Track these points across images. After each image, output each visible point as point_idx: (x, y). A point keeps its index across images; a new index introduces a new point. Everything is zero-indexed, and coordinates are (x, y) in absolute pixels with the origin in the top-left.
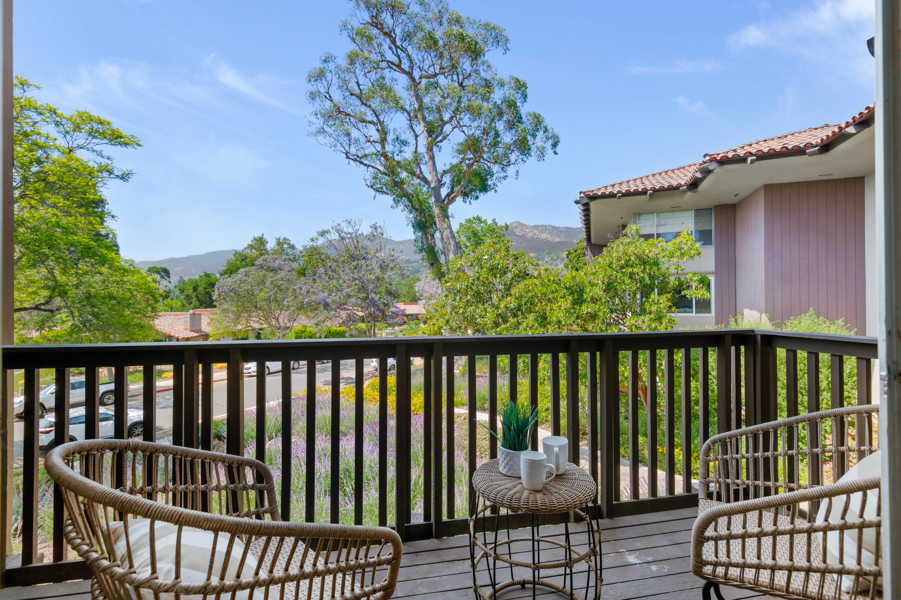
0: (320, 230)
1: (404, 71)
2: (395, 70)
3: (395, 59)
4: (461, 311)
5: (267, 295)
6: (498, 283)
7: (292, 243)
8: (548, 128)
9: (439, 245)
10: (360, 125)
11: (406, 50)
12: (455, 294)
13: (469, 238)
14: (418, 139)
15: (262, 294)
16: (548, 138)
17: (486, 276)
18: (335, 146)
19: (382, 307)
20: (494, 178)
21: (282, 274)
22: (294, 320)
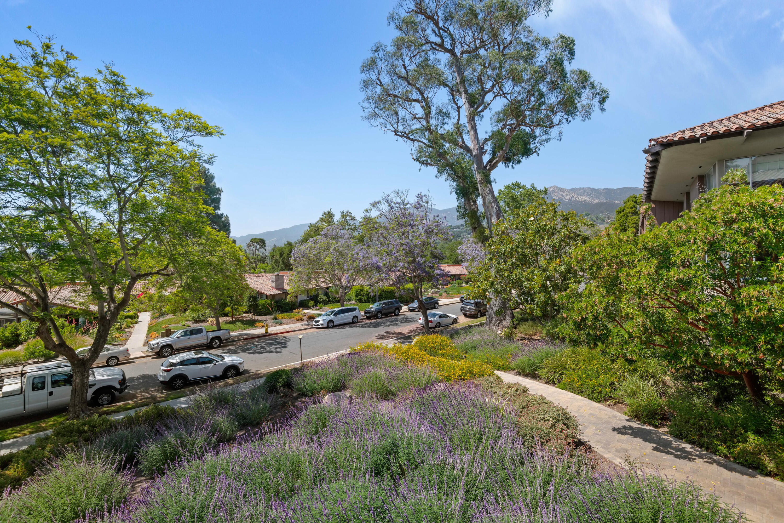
0: (372, 201)
1: (446, 50)
2: (438, 50)
3: (438, 40)
4: (506, 274)
5: (331, 259)
6: (546, 245)
7: (353, 215)
8: (596, 84)
9: (481, 209)
10: (407, 104)
11: (448, 29)
12: (500, 257)
13: (508, 204)
14: (461, 110)
15: (328, 258)
16: (594, 95)
17: (532, 238)
18: (385, 126)
19: (427, 269)
20: (536, 141)
21: (342, 241)
22: (354, 281)
